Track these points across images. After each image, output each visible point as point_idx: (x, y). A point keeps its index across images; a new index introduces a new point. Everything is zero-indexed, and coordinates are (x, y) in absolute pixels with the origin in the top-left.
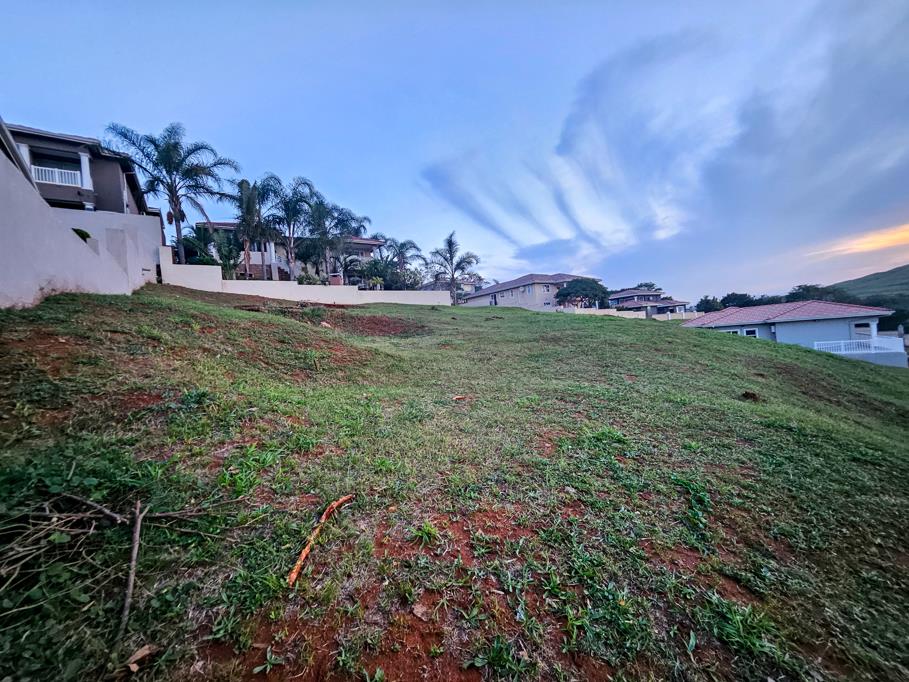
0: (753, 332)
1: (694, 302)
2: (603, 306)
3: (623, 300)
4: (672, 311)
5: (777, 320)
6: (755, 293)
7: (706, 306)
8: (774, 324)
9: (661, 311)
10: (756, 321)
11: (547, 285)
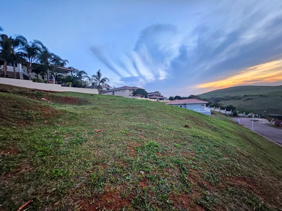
0: (181, 106)
1: (168, 98)
2: (146, 97)
3: (151, 96)
4: (163, 100)
5: (187, 103)
6: (182, 96)
7: (171, 99)
8: (186, 104)
9: (161, 99)
10: (182, 103)
11: (130, 90)
